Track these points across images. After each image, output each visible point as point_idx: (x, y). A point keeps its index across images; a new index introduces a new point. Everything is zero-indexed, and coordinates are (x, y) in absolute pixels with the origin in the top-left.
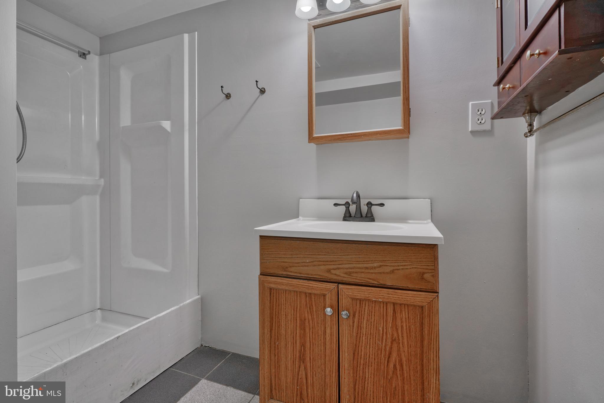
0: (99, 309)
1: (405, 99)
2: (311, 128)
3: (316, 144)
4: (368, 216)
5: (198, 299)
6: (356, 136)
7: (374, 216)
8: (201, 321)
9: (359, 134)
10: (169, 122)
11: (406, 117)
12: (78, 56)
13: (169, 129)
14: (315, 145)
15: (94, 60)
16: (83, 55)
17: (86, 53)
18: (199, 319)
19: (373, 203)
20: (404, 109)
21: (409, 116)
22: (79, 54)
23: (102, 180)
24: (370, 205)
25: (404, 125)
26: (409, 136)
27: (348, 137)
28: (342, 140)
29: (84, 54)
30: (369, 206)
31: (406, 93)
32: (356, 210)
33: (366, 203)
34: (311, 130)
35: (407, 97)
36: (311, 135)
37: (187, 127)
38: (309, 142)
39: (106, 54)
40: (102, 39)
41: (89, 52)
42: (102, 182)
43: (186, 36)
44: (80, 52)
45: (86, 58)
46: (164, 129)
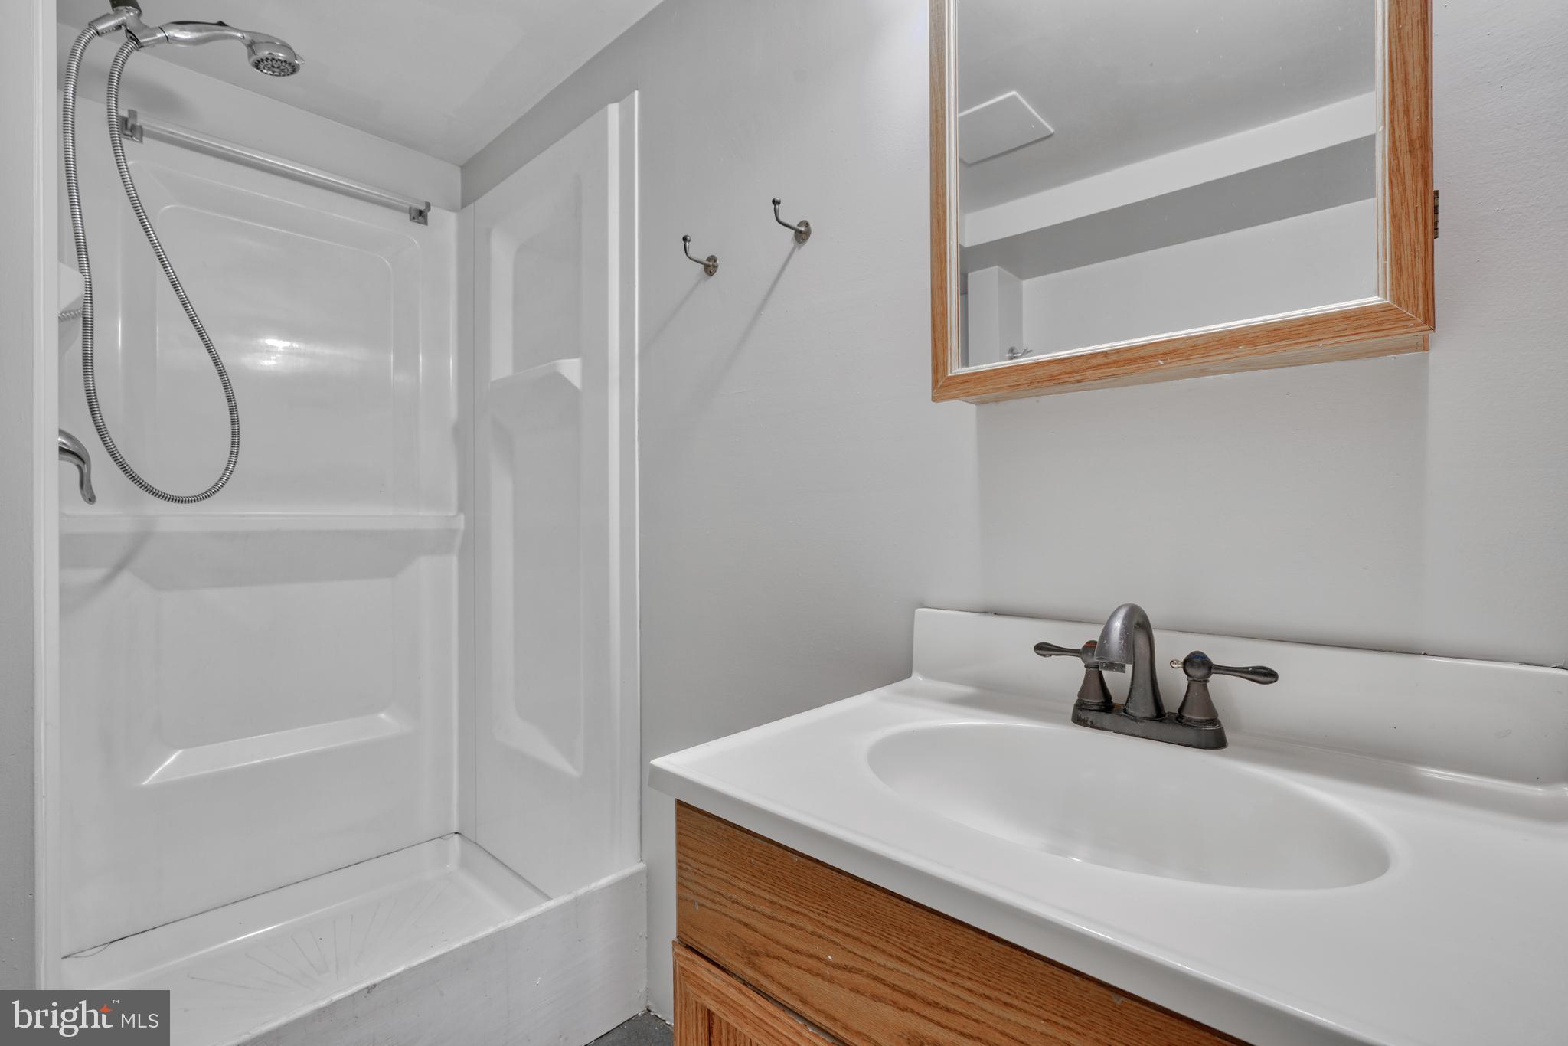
0: (456, 833)
1: (1403, 148)
2: (939, 345)
3: (976, 404)
4: (1190, 720)
5: (638, 873)
6: (1127, 362)
7: (1219, 718)
8: (647, 938)
9: (1141, 353)
10: (576, 362)
11: (1405, 238)
12: (408, 219)
13: (577, 382)
14: (974, 406)
15: (445, 223)
16: (420, 215)
17: (423, 208)
18: (641, 934)
19: (1214, 662)
20: (1397, 201)
21: (1425, 234)
22: (410, 213)
23: (462, 517)
24: (1198, 665)
25: (1397, 285)
26: (1426, 340)
27: (1093, 368)
28: (1064, 383)
29: (421, 213)
30: (1198, 673)
31: (1407, 111)
32: (1132, 684)
33: (1182, 660)
34: (940, 353)
35: (1415, 135)
36: (941, 369)
37: (614, 374)
38: (934, 399)
39: (469, 203)
40: (466, 168)
41: (428, 205)
42: (461, 523)
43: (613, 110)
44: (410, 208)
45: (426, 223)
46: (565, 382)
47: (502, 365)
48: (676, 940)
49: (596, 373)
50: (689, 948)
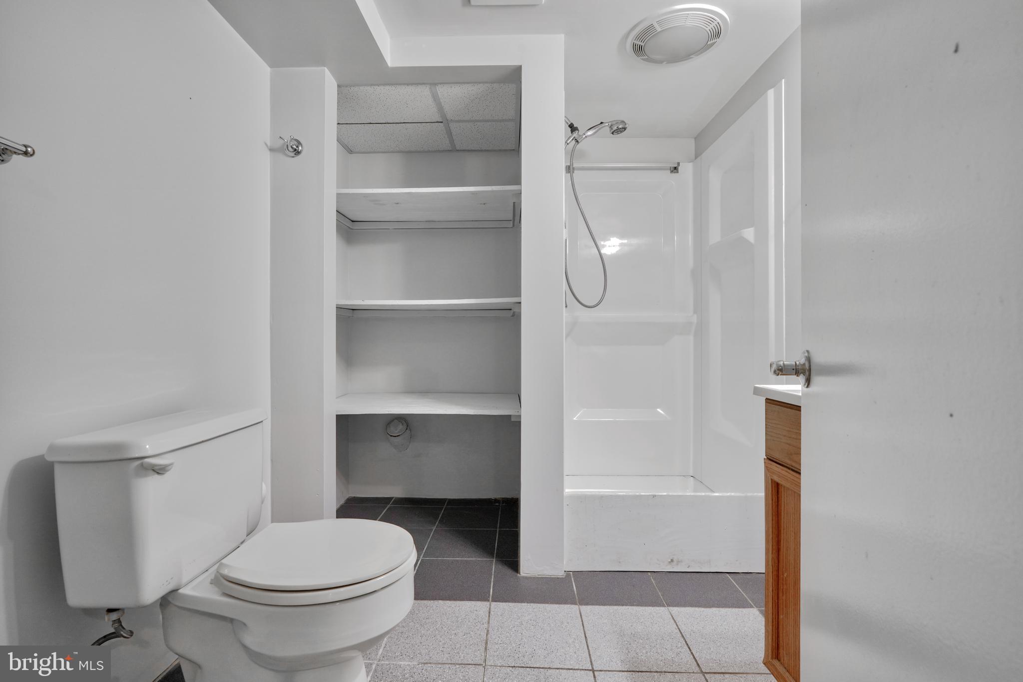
0: (691, 476)
10: (751, 230)
12: (670, 173)
13: (752, 241)
15: (687, 169)
17: (676, 166)
23: (695, 316)
29: (675, 168)
39: (698, 157)
40: (697, 138)
41: (679, 164)
42: (695, 319)
43: (771, 93)
44: (670, 168)
45: (678, 172)
46: (747, 241)
47: (715, 235)
48: (766, 457)
49: (762, 235)
50: (770, 460)
